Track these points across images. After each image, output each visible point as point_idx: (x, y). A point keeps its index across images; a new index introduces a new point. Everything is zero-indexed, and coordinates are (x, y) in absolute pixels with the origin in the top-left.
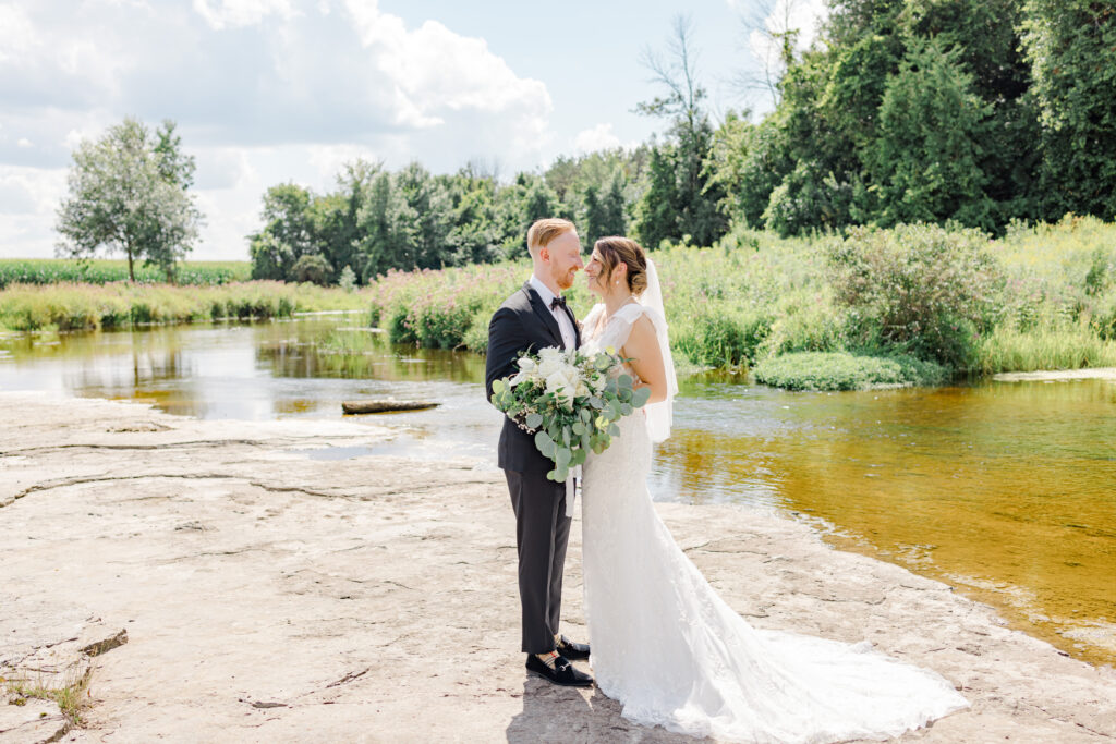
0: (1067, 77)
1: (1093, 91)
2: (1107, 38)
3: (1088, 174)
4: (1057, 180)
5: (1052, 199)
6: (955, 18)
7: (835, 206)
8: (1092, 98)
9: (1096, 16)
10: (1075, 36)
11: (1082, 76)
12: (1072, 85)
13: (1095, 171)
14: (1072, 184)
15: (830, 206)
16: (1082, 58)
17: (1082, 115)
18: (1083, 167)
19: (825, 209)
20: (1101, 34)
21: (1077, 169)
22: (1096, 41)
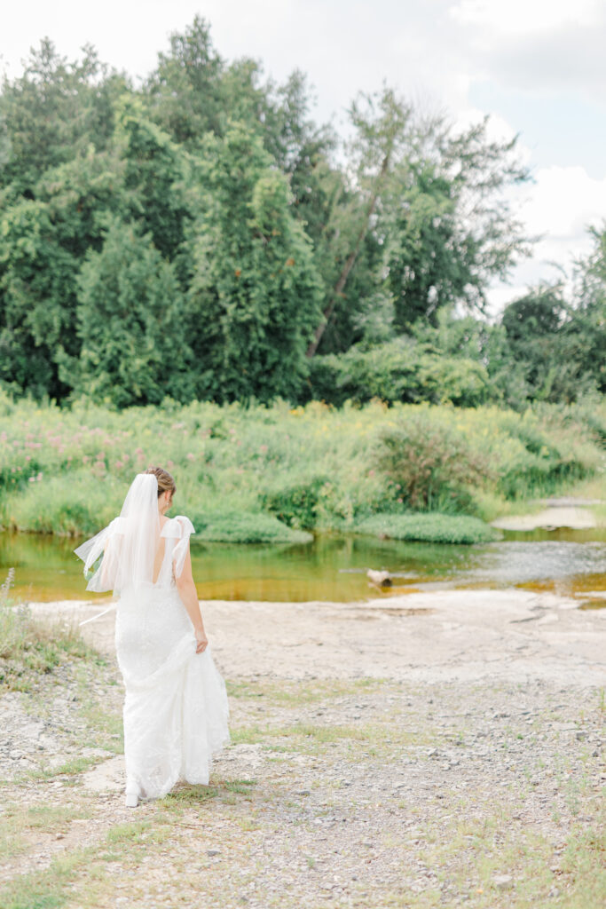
0: (248, 279)
1: (272, 294)
2: (278, 253)
3: (258, 358)
4: (233, 360)
5: (232, 376)
8: (271, 300)
9: (265, 232)
10: (252, 248)
11: (263, 280)
12: (253, 286)
14: (246, 365)
16: (260, 266)
17: (265, 313)
18: (256, 352)
20: (271, 249)
21: (252, 353)
22: (269, 254)
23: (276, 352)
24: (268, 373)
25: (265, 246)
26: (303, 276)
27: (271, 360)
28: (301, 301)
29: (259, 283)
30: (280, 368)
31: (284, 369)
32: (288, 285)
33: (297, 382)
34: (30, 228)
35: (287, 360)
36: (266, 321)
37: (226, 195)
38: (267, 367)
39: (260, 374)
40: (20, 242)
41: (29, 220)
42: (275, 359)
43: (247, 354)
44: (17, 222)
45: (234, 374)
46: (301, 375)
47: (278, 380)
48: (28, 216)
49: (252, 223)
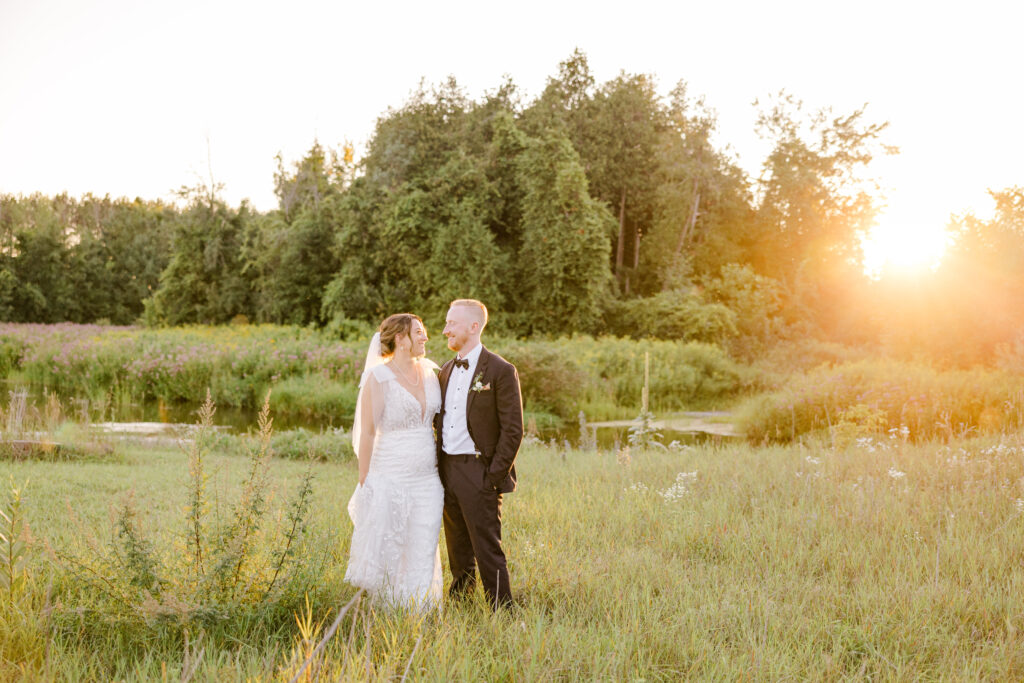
0: (551, 244)
1: (566, 255)
2: (574, 225)
3: (560, 302)
4: (542, 304)
5: (540, 315)
6: (473, 189)
7: (388, 303)
8: (566, 259)
9: (566, 209)
10: (556, 221)
11: (561, 245)
12: (554, 249)
13: (564, 300)
14: (551, 307)
15: (384, 302)
16: (560, 234)
17: (561, 269)
18: (558, 298)
19: (381, 305)
20: (569, 222)
21: (555, 299)
22: (567, 225)
23: (574, 298)
24: (570, 313)
25: (564, 219)
26: (591, 240)
27: (570, 303)
28: (591, 260)
29: (558, 247)
30: (577, 310)
31: (581, 311)
32: (577, 247)
33: (591, 321)
34: (413, 210)
35: (583, 304)
36: (561, 275)
37: (541, 182)
38: (568, 309)
39: (563, 315)
40: (405, 221)
41: (414, 205)
42: (575, 303)
43: (552, 300)
44: (404, 207)
45: (543, 314)
46: (594, 315)
47: (575, 319)
48: (414, 202)
49: (556, 203)
